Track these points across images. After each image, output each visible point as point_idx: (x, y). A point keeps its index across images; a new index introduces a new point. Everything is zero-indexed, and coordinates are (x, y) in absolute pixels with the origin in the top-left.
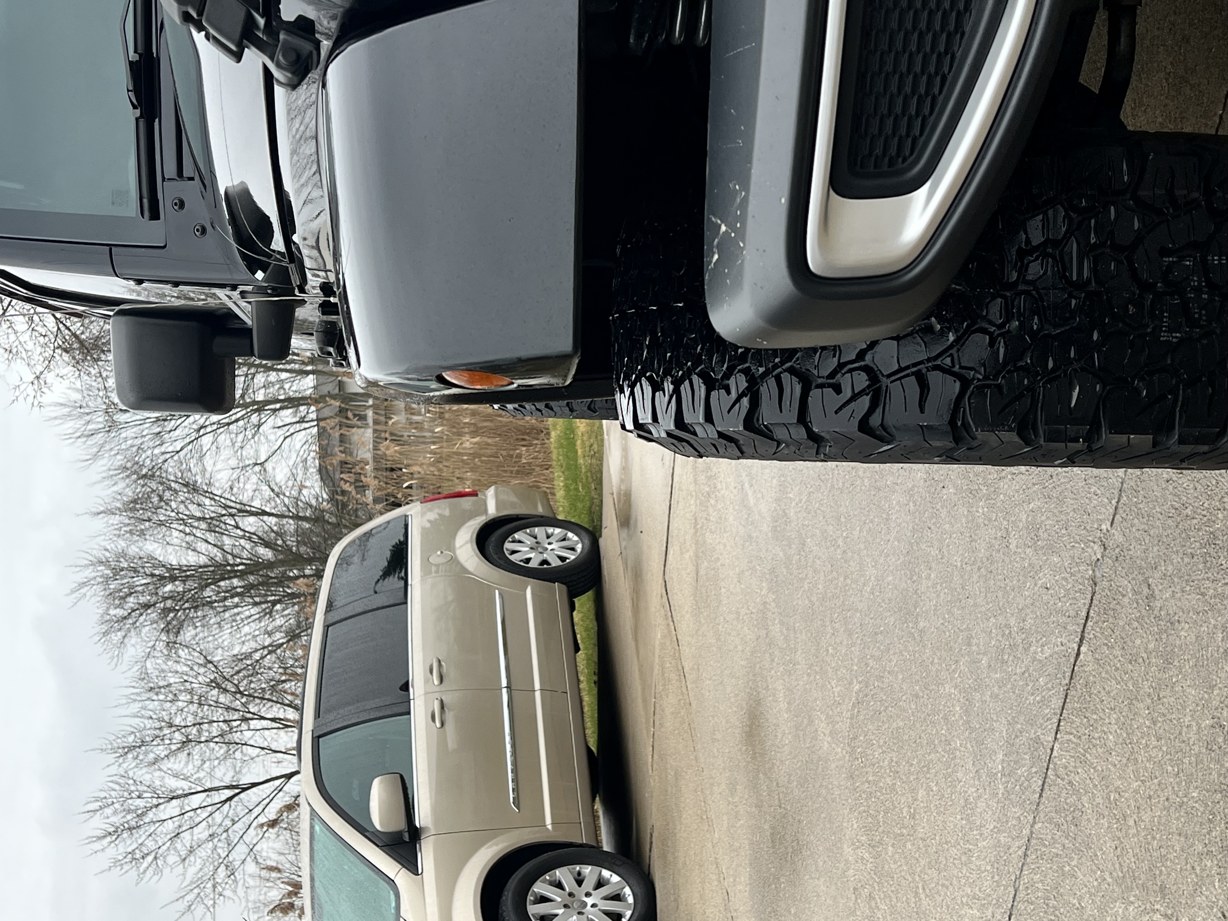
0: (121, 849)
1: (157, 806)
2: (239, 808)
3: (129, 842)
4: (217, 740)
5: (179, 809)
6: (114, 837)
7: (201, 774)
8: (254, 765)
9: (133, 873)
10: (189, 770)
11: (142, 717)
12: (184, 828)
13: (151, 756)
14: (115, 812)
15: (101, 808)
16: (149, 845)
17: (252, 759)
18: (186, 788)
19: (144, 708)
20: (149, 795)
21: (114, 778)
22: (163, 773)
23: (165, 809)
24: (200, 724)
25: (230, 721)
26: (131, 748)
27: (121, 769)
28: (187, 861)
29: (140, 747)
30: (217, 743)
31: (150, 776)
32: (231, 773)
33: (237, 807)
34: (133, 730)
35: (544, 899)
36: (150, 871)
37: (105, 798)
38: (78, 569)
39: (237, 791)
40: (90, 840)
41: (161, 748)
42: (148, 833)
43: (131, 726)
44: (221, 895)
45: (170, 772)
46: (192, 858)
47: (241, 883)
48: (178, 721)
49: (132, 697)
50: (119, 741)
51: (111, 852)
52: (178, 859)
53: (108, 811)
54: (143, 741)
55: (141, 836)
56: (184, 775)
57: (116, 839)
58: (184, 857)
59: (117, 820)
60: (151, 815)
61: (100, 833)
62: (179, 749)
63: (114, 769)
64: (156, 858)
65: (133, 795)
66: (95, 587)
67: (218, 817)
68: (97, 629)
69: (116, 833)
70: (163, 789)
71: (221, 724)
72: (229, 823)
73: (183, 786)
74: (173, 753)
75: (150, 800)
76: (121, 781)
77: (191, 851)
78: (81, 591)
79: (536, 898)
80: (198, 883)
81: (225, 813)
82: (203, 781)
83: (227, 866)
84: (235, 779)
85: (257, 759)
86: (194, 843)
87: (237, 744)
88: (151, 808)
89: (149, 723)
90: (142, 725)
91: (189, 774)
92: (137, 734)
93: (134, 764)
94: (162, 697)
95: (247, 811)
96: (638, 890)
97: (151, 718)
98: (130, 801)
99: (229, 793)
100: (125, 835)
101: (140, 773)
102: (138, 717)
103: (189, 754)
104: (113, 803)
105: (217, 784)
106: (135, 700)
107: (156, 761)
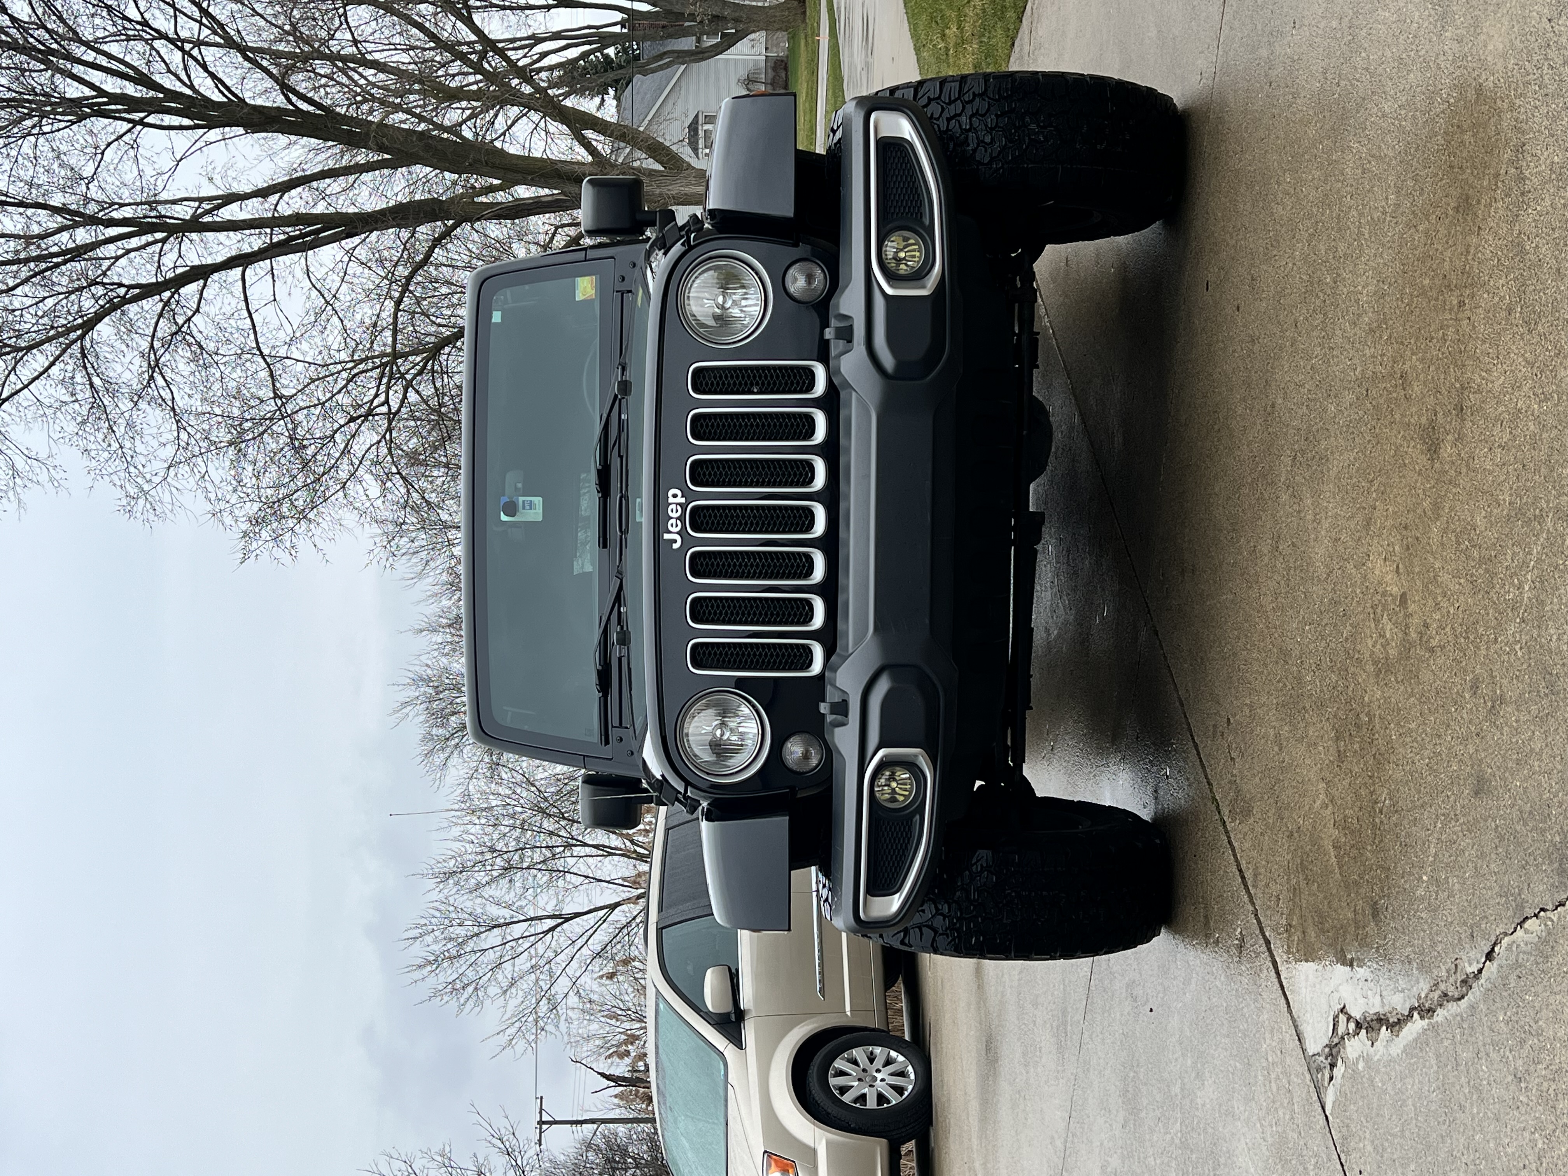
0: (442, 978)
1: (477, 935)
2: (562, 939)
3: (449, 971)
4: (539, 866)
5: (500, 938)
6: (435, 966)
7: (523, 903)
8: (577, 894)
9: (454, 1003)
10: (510, 897)
11: (463, 840)
12: (506, 958)
13: (473, 882)
14: (436, 941)
15: (421, 935)
16: (470, 975)
17: (576, 887)
18: (508, 916)
19: (467, 832)
20: (470, 923)
21: (436, 904)
22: (484, 900)
23: (487, 937)
24: (522, 849)
25: (553, 847)
26: (453, 874)
27: (441, 895)
28: (508, 993)
29: (461, 872)
30: (540, 870)
31: (471, 903)
32: (554, 902)
33: (560, 938)
34: (453, 854)
35: (842, 1073)
36: (471, 1003)
37: (425, 925)
38: (401, 687)
39: (560, 921)
40: (410, 968)
41: (483, 874)
42: (468, 963)
43: (451, 849)
44: (543, 1030)
45: (491, 899)
46: (513, 990)
47: (563, 1018)
48: (500, 846)
49: (454, 820)
50: (439, 865)
51: (432, 981)
52: (499, 991)
53: (429, 939)
54: (463, 867)
55: (461, 965)
56: (506, 902)
57: (437, 968)
58: (505, 988)
59: (437, 948)
60: (471, 945)
61: (420, 961)
62: (501, 875)
63: (434, 895)
64: (476, 989)
65: (454, 923)
66: (417, 707)
67: (540, 947)
68: (419, 750)
69: (436, 962)
70: (485, 917)
71: (544, 849)
72: (552, 955)
73: (506, 914)
74: (493, 880)
75: (471, 928)
76: (443, 907)
77: (513, 983)
78: (404, 711)
79: (836, 1072)
80: (520, 1016)
81: (548, 944)
82: (525, 910)
83: (549, 999)
84: (557, 908)
85: (580, 888)
86: (515, 975)
87: (560, 871)
88: (473, 936)
89: (470, 848)
90: (463, 850)
91: (510, 902)
92: (459, 859)
93: (455, 889)
94: (483, 821)
95: (570, 942)
96: (919, 1069)
97: (473, 842)
98: (451, 929)
99: (551, 923)
100: (445, 965)
101: (461, 899)
102: (459, 841)
103: (510, 881)
104: (433, 930)
105: (541, 913)
106: (456, 824)
107: (478, 886)
